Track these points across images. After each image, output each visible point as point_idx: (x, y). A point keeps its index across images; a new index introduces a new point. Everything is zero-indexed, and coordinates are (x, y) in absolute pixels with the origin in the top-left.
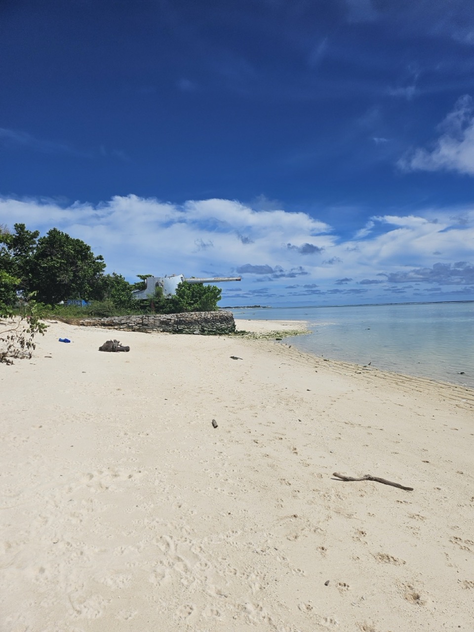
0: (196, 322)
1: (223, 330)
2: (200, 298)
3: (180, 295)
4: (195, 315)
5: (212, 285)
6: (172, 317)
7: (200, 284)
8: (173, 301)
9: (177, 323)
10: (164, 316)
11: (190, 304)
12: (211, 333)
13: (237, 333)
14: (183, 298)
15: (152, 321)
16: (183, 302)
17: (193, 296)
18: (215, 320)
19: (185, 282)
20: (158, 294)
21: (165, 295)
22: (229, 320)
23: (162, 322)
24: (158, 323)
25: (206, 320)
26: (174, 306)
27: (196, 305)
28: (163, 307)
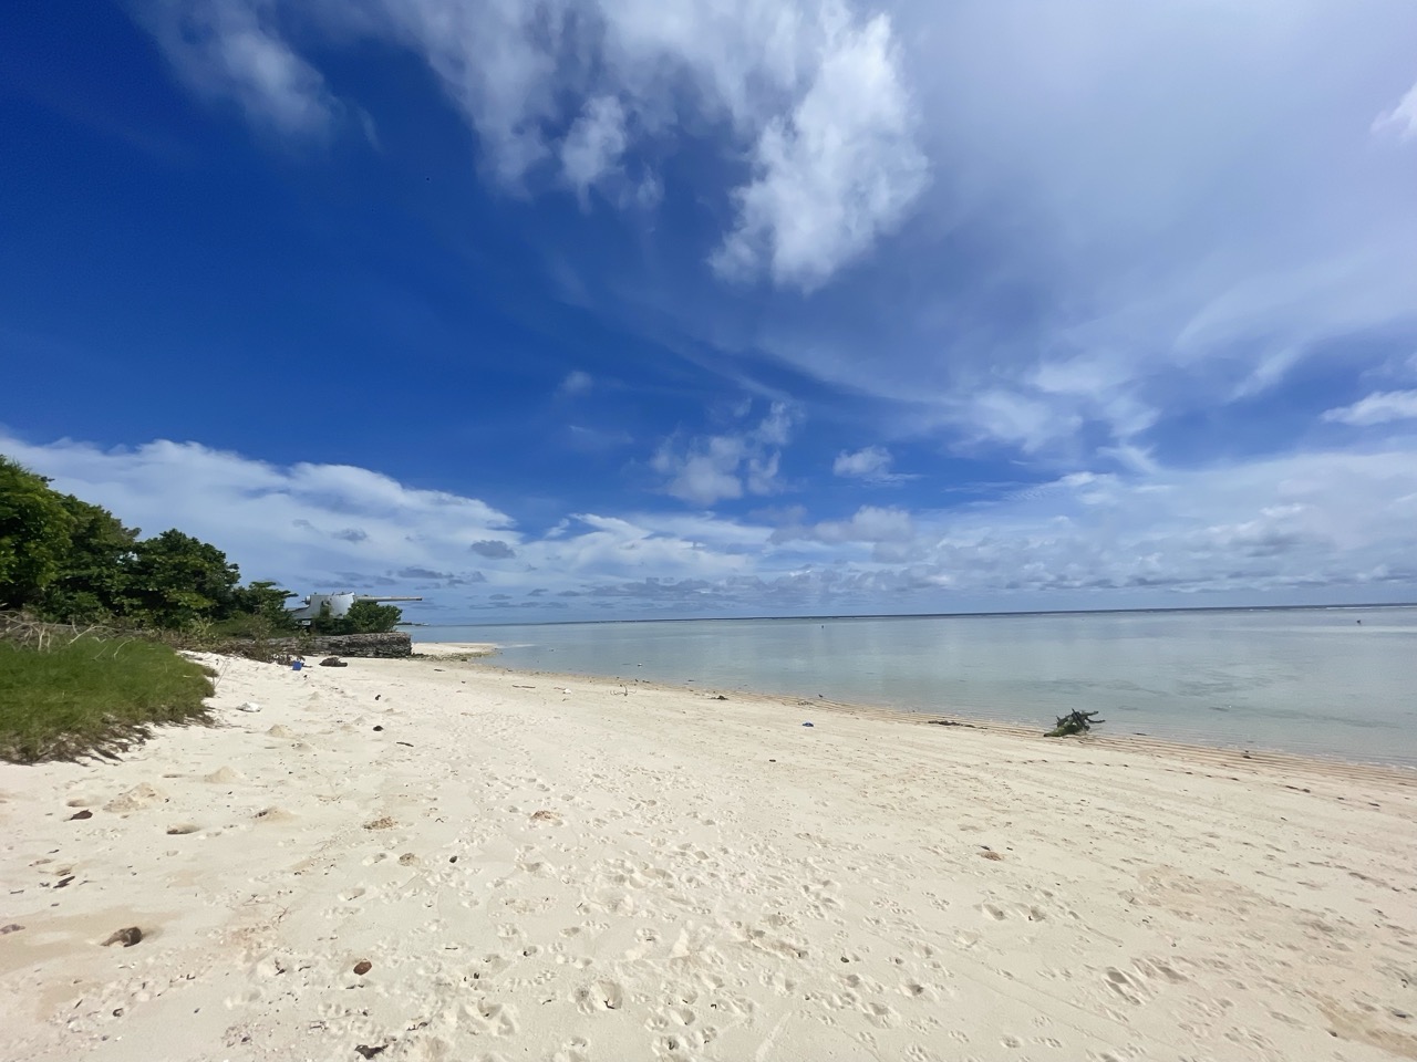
0: (371, 644)
1: (399, 652)
2: (377, 618)
3: (354, 616)
4: (370, 637)
5: (392, 604)
6: (344, 639)
7: (375, 602)
8: (343, 622)
9: (349, 645)
10: (335, 638)
11: (364, 625)
12: (386, 655)
13: (415, 656)
14: (358, 618)
15: (319, 643)
16: (358, 623)
17: (369, 616)
18: (391, 642)
19: (359, 601)
20: (325, 613)
21: (333, 614)
22: (406, 642)
23: (331, 645)
24: (326, 646)
25: (382, 642)
26: (346, 626)
27: (371, 626)
28: (329, 628)
